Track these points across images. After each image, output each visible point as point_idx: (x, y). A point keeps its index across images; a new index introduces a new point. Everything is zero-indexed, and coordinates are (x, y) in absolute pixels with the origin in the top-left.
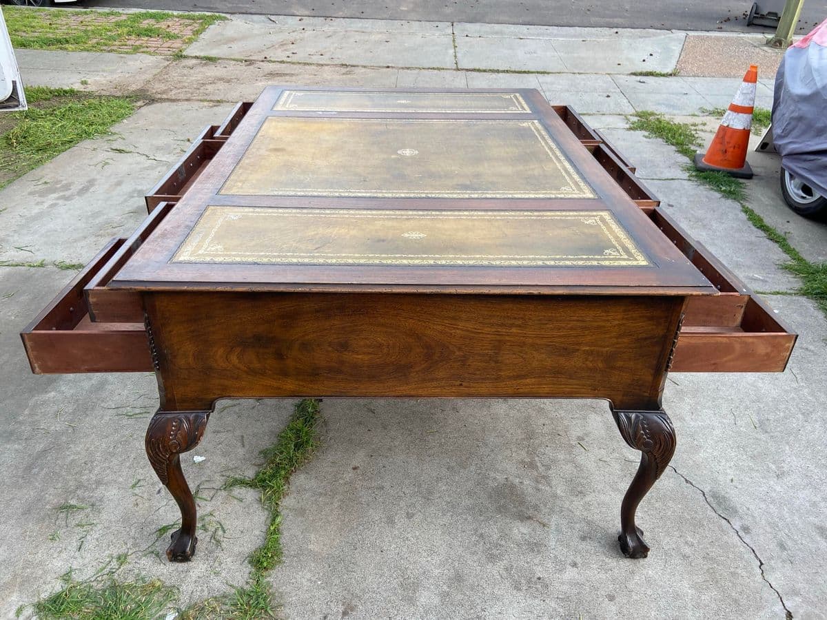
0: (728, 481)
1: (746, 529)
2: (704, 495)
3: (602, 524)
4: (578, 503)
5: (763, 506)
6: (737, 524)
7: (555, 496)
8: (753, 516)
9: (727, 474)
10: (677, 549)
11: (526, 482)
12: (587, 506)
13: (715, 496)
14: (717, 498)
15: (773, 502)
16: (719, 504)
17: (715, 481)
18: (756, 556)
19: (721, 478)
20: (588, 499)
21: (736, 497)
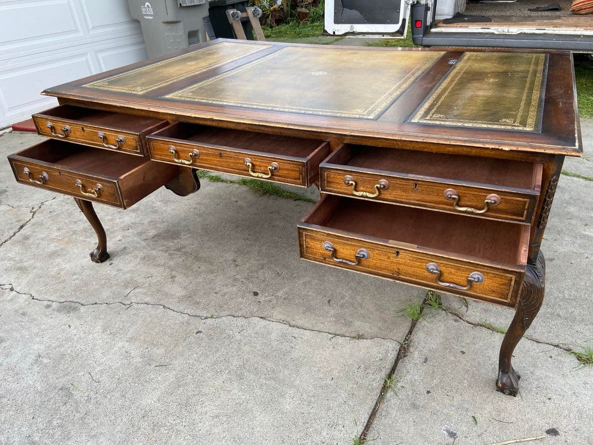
0: (71, 324)
1: (48, 307)
2: (82, 304)
3: (122, 257)
4: (141, 254)
5: (43, 327)
6: (55, 305)
7: (154, 249)
8: (46, 316)
9: (75, 328)
10: (80, 274)
11: (172, 244)
12: (136, 257)
13: (75, 309)
14: (74, 309)
15: (37, 334)
16: (70, 307)
17: (79, 318)
18: (37, 299)
19: (77, 323)
20: (138, 259)
21: (63, 318)
